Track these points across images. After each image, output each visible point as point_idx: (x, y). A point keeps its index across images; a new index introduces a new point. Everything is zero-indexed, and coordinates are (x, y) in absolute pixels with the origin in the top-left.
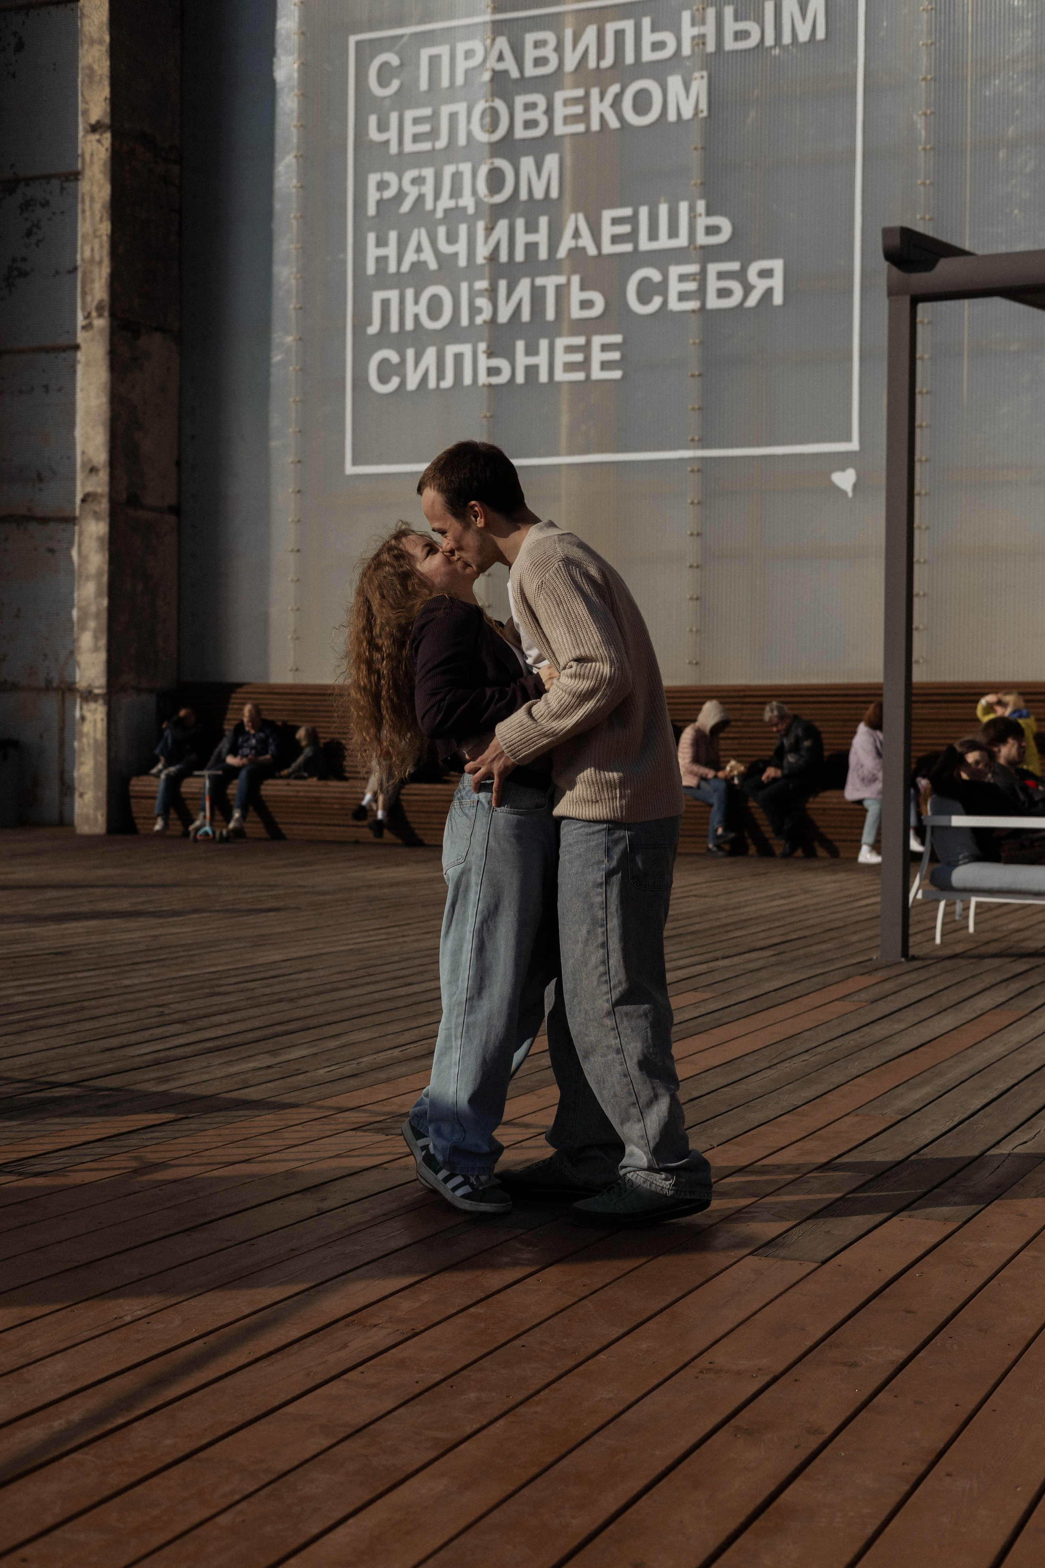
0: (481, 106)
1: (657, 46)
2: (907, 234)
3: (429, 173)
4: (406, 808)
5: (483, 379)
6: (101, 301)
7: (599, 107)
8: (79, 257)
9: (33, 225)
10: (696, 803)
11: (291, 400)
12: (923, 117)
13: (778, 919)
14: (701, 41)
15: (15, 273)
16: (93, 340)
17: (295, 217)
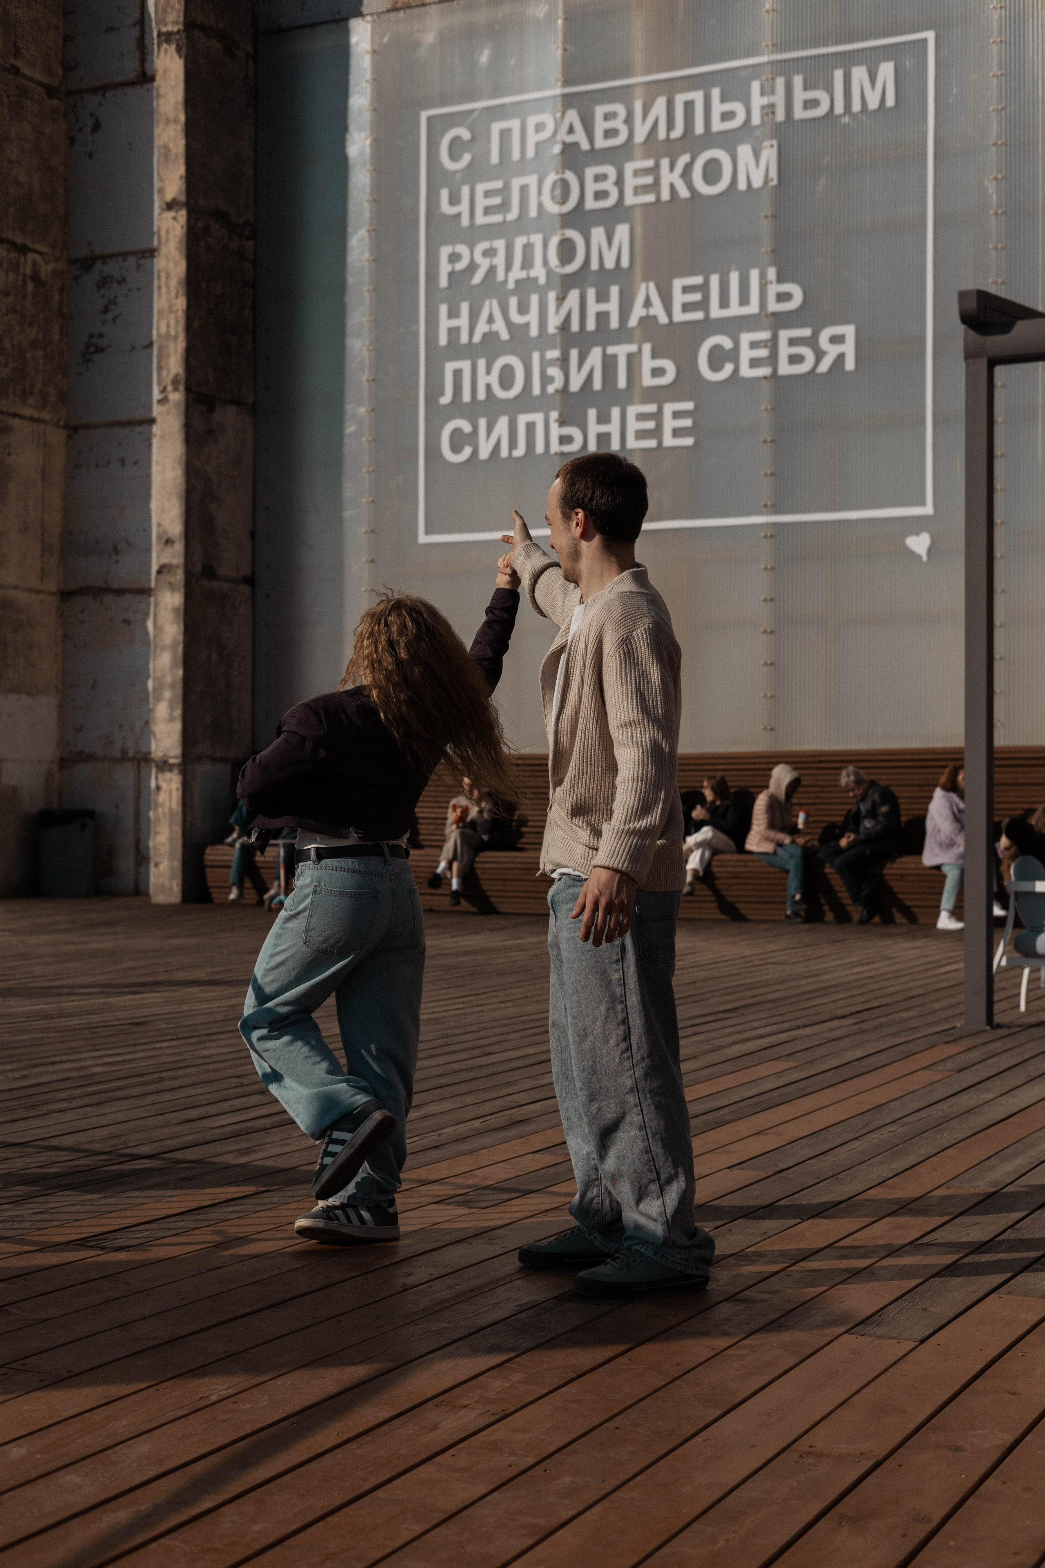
0: (552, 178)
1: (727, 116)
2: (983, 296)
3: (500, 244)
4: (481, 876)
5: (555, 447)
6: (177, 375)
7: (670, 177)
8: (155, 332)
9: (110, 302)
10: (772, 870)
11: (364, 470)
12: (994, 182)
13: (859, 987)
14: (770, 111)
15: (92, 349)
16: (168, 413)
17: (368, 291)
